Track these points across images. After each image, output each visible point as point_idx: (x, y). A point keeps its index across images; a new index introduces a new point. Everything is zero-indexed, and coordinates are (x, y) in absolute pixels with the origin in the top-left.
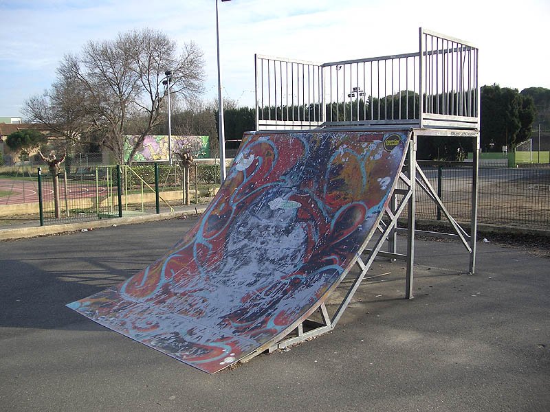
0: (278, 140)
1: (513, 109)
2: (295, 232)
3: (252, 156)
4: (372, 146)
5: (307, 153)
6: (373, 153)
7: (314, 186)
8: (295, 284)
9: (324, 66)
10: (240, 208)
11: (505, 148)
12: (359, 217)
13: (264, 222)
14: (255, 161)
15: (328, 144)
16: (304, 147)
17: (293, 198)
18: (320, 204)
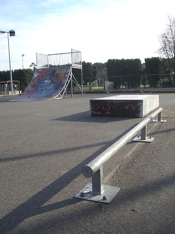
0: (43, 70)
1: (90, 69)
2: (51, 85)
3: (38, 74)
4: (64, 70)
5: (51, 72)
6: (64, 71)
7: (53, 78)
8: (54, 92)
9: (48, 55)
10: (37, 83)
11: (88, 83)
12: (63, 81)
13: (44, 85)
14: (39, 75)
15: (55, 70)
16: (50, 71)
17: (49, 80)
18: (55, 80)
